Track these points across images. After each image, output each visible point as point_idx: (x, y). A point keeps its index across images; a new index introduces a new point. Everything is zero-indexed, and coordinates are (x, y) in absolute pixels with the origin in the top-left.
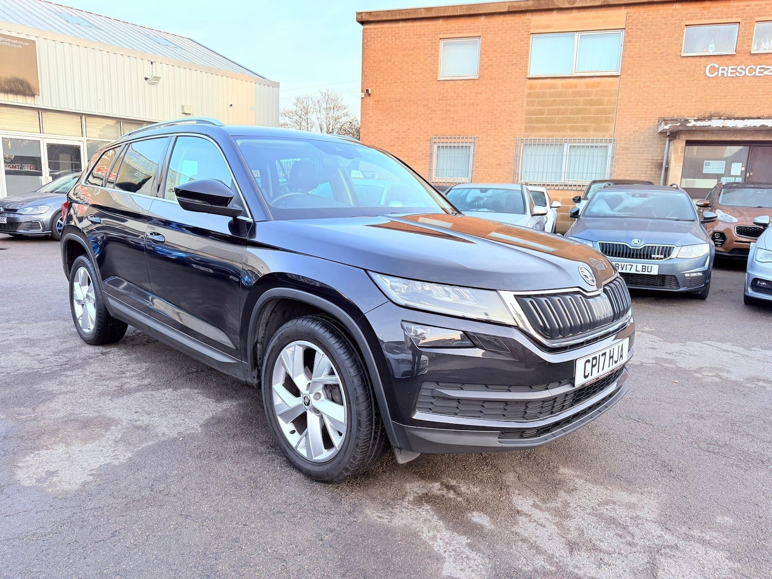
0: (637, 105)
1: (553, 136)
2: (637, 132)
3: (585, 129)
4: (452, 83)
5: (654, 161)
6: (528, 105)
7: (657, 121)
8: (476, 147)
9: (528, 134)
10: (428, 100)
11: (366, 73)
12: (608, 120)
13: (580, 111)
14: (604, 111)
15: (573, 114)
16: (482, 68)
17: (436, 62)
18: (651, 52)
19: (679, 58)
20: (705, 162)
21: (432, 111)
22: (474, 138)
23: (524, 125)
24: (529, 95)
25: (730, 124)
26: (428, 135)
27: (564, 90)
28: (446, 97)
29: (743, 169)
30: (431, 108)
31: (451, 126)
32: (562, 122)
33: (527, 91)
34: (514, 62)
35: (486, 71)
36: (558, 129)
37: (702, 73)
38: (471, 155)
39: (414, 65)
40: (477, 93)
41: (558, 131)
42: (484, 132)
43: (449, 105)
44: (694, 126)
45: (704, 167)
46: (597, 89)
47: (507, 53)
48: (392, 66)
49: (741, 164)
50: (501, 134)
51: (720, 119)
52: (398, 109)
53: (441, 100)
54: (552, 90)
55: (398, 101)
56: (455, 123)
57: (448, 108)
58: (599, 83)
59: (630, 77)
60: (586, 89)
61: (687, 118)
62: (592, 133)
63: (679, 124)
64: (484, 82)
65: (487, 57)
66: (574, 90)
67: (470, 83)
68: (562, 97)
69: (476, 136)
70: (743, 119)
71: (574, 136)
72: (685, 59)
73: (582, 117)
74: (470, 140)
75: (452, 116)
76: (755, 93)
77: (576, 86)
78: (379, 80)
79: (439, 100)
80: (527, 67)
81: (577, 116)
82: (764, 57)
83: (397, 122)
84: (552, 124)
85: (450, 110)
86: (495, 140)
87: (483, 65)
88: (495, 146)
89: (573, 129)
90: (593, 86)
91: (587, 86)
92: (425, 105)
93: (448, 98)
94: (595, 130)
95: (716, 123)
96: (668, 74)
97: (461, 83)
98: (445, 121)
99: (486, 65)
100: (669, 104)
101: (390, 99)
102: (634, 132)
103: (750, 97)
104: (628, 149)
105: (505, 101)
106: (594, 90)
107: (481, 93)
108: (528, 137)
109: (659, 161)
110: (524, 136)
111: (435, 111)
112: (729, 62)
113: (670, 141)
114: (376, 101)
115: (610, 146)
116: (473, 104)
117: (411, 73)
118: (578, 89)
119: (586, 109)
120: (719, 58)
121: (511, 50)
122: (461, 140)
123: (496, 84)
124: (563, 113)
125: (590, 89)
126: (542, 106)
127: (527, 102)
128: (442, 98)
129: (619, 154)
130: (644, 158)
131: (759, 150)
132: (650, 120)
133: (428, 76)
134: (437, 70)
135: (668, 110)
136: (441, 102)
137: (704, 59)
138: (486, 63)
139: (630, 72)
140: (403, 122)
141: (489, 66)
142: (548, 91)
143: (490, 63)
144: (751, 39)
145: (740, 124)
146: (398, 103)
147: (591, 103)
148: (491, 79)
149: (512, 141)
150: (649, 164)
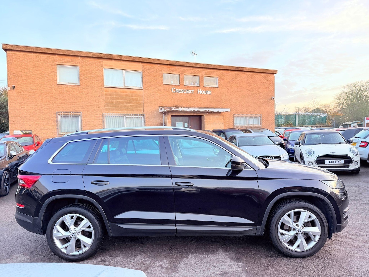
0: (151, 101)
1: (119, 113)
2: (152, 111)
3: (132, 110)
4: (66, 86)
5: (160, 123)
6: (106, 99)
7: (158, 108)
8: (82, 117)
9: (107, 111)
10: (52, 94)
11: (10, 77)
12: (140, 107)
13: (129, 103)
14: (139, 103)
15: (126, 104)
16: (81, 80)
17: (55, 75)
18: (153, 81)
19: (163, 84)
20: (177, 123)
21: (55, 99)
22: (81, 113)
23: (105, 107)
24: (106, 94)
25: (185, 110)
26: (54, 111)
27: (121, 93)
28: (63, 93)
29: (188, 125)
30: (55, 97)
31: (67, 107)
32: (122, 107)
33: (105, 93)
34: (97, 79)
35: (84, 82)
36: (121, 110)
37: (171, 91)
38: (80, 121)
39: (43, 76)
40: (80, 92)
41: (121, 111)
42: (86, 110)
43: (65, 96)
44: (174, 110)
45: (176, 125)
46: (135, 94)
47: (93, 75)
48: (28, 75)
49: (187, 123)
50: (94, 111)
51: (182, 108)
52: (34, 97)
53: (60, 94)
54: (116, 93)
55: (34, 93)
56: (70, 106)
57: (65, 98)
58: (135, 92)
59: (147, 90)
60: (130, 94)
61: (172, 107)
62: (135, 112)
63: (169, 109)
64: (83, 87)
65: (84, 76)
66: (125, 93)
67: (76, 87)
68: (121, 96)
69: (81, 112)
70: (188, 108)
71: (128, 113)
72: (164, 85)
73: (130, 105)
74: (79, 114)
75: (67, 102)
76: (187, 99)
77: (126, 92)
78: (20, 81)
79: (59, 94)
80: (103, 82)
81: (128, 104)
82: (188, 87)
83: (34, 104)
84: (118, 107)
85: (66, 99)
86: (92, 114)
87: (81, 79)
88: (92, 117)
89: (127, 110)
90: (133, 92)
91: (131, 92)
92: (51, 96)
93: (64, 93)
94: (136, 110)
95: (181, 109)
96: (160, 90)
97: (71, 86)
98: (63, 104)
99: (83, 79)
100: (162, 101)
101: (28, 91)
102: (151, 111)
103: (186, 100)
104: (149, 118)
105: (95, 96)
106: (134, 94)
107: (82, 92)
108: (108, 113)
109: (161, 123)
110: (106, 112)
111: (57, 99)
112: (178, 88)
113: (164, 115)
114: (18, 92)
115: (143, 117)
116: (78, 97)
117: (41, 80)
118: (127, 94)
119: (131, 102)
120: (175, 86)
121: (95, 74)
122: (74, 114)
123: (89, 89)
124: (122, 103)
125: (132, 94)
126: (112, 99)
127: (105, 97)
128: (61, 93)
129: (147, 120)
130: (156, 122)
131: (192, 118)
132: (156, 107)
133: (51, 82)
134: (57, 79)
135: (162, 104)
136: (60, 95)
137: (170, 86)
138: (83, 78)
139: (146, 88)
140: (38, 104)
141: (85, 80)
142: (114, 93)
143: (85, 79)
144: (183, 80)
145: (188, 110)
146: (34, 94)
147: (133, 99)
148: (86, 86)
149: (100, 114)
150: (158, 124)
